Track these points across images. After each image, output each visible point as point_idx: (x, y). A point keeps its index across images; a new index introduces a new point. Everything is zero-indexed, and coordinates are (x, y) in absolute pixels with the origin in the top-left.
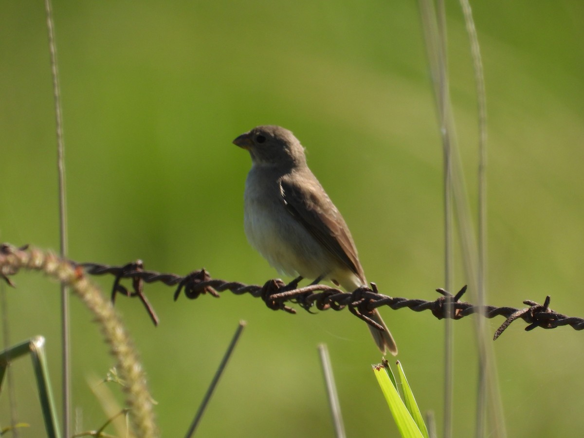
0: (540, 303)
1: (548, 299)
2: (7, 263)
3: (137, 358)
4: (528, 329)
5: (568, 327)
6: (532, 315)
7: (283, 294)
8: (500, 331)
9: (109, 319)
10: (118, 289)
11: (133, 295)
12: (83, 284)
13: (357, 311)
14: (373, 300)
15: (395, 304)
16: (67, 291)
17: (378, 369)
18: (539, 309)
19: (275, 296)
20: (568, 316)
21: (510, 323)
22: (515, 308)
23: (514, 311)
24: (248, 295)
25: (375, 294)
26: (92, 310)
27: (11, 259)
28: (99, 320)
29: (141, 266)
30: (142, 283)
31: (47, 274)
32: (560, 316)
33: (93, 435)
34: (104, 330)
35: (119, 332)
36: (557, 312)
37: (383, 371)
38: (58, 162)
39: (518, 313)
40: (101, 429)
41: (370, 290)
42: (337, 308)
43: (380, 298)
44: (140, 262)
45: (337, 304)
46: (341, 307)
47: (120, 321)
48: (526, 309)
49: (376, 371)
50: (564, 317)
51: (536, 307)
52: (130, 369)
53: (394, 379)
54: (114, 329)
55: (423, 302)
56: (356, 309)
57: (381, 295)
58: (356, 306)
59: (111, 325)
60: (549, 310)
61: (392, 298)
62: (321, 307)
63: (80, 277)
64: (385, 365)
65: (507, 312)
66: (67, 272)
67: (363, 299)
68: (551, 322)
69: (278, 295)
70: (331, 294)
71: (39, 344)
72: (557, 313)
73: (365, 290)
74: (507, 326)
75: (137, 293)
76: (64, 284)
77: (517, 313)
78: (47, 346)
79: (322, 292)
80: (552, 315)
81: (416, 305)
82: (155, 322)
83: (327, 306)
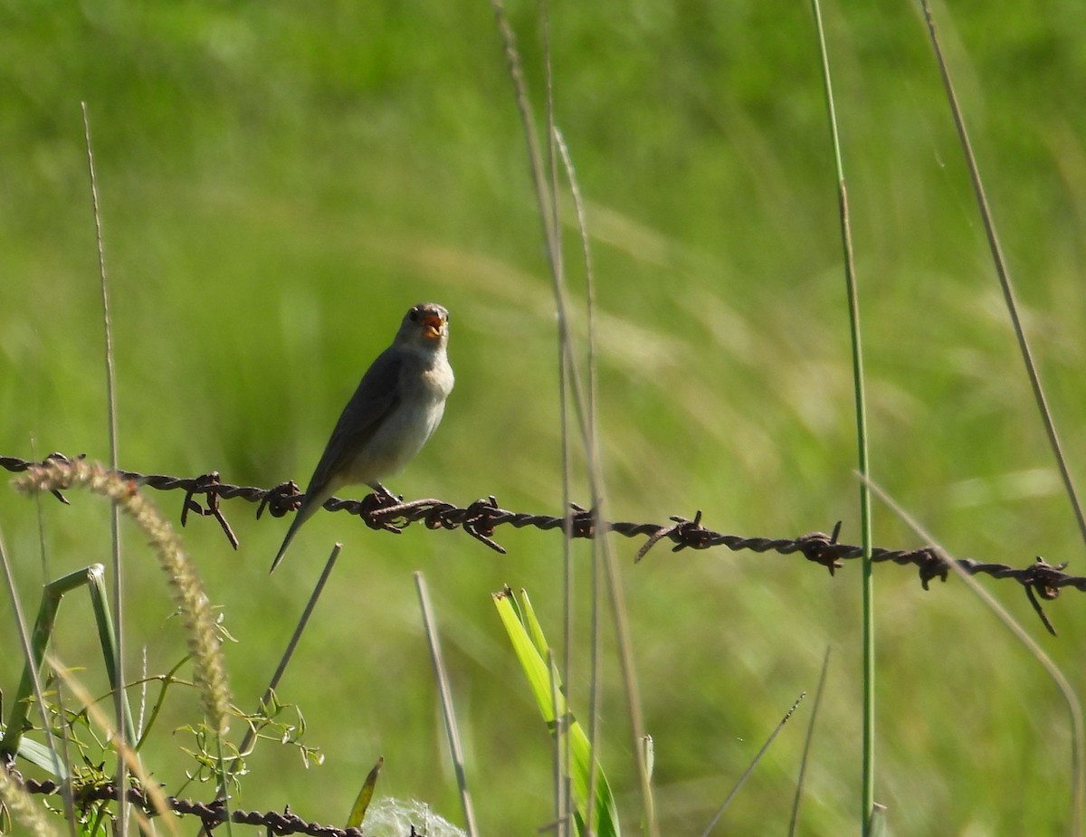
0: (690, 519)
1: (699, 514)
2: (46, 477)
3: (201, 588)
4: (676, 549)
5: (724, 546)
6: (680, 533)
7: (385, 510)
8: (643, 552)
9: (168, 543)
10: (190, 505)
11: (207, 513)
12: (135, 502)
13: (473, 530)
14: (491, 517)
15: (518, 521)
16: (118, 509)
17: (499, 598)
18: (689, 525)
19: (376, 512)
20: (724, 533)
21: (654, 542)
22: (659, 525)
23: (660, 528)
24: (344, 512)
25: (495, 510)
26: (147, 531)
27: (50, 472)
28: (156, 544)
29: (217, 478)
30: (218, 498)
31: (93, 490)
32: (714, 535)
33: (162, 679)
34: (162, 556)
35: (180, 558)
36: (711, 529)
37: (506, 600)
38: (107, 357)
39: (663, 532)
40: (172, 673)
41: (488, 505)
42: (449, 527)
43: (501, 513)
44: (216, 474)
45: (449, 521)
46: (454, 525)
47: (180, 545)
48: (672, 526)
49: (496, 600)
50: (718, 536)
51: (684, 523)
52: (193, 603)
53: (519, 609)
54: (174, 553)
55: (553, 518)
56: (472, 527)
57: (501, 510)
58: (472, 523)
59: (170, 549)
60: (701, 527)
61: (514, 514)
62: (430, 525)
63: (132, 493)
64: (508, 594)
65: (651, 530)
66: (119, 487)
67: (481, 516)
68: (704, 542)
69: (380, 511)
70: (442, 510)
71: (98, 572)
72: (711, 531)
73: (483, 504)
74: (650, 546)
75: (213, 510)
76: (117, 501)
77: (662, 530)
78: (106, 573)
79: (431, 507)
80: (705, 533)
81: (544, 523)
82: (235, 545)
83: (438, 524)
